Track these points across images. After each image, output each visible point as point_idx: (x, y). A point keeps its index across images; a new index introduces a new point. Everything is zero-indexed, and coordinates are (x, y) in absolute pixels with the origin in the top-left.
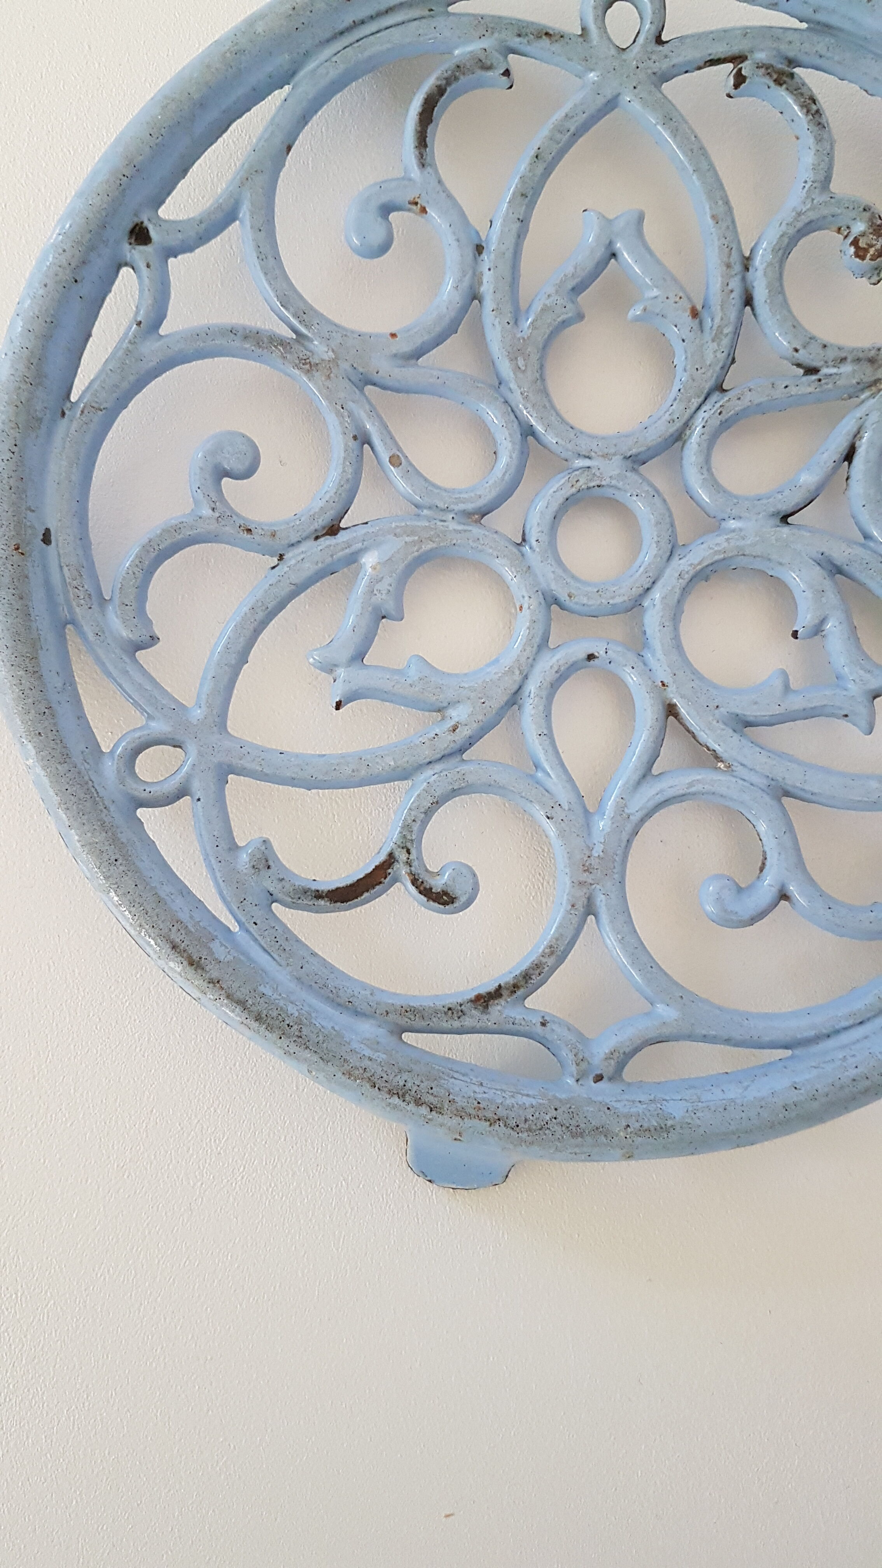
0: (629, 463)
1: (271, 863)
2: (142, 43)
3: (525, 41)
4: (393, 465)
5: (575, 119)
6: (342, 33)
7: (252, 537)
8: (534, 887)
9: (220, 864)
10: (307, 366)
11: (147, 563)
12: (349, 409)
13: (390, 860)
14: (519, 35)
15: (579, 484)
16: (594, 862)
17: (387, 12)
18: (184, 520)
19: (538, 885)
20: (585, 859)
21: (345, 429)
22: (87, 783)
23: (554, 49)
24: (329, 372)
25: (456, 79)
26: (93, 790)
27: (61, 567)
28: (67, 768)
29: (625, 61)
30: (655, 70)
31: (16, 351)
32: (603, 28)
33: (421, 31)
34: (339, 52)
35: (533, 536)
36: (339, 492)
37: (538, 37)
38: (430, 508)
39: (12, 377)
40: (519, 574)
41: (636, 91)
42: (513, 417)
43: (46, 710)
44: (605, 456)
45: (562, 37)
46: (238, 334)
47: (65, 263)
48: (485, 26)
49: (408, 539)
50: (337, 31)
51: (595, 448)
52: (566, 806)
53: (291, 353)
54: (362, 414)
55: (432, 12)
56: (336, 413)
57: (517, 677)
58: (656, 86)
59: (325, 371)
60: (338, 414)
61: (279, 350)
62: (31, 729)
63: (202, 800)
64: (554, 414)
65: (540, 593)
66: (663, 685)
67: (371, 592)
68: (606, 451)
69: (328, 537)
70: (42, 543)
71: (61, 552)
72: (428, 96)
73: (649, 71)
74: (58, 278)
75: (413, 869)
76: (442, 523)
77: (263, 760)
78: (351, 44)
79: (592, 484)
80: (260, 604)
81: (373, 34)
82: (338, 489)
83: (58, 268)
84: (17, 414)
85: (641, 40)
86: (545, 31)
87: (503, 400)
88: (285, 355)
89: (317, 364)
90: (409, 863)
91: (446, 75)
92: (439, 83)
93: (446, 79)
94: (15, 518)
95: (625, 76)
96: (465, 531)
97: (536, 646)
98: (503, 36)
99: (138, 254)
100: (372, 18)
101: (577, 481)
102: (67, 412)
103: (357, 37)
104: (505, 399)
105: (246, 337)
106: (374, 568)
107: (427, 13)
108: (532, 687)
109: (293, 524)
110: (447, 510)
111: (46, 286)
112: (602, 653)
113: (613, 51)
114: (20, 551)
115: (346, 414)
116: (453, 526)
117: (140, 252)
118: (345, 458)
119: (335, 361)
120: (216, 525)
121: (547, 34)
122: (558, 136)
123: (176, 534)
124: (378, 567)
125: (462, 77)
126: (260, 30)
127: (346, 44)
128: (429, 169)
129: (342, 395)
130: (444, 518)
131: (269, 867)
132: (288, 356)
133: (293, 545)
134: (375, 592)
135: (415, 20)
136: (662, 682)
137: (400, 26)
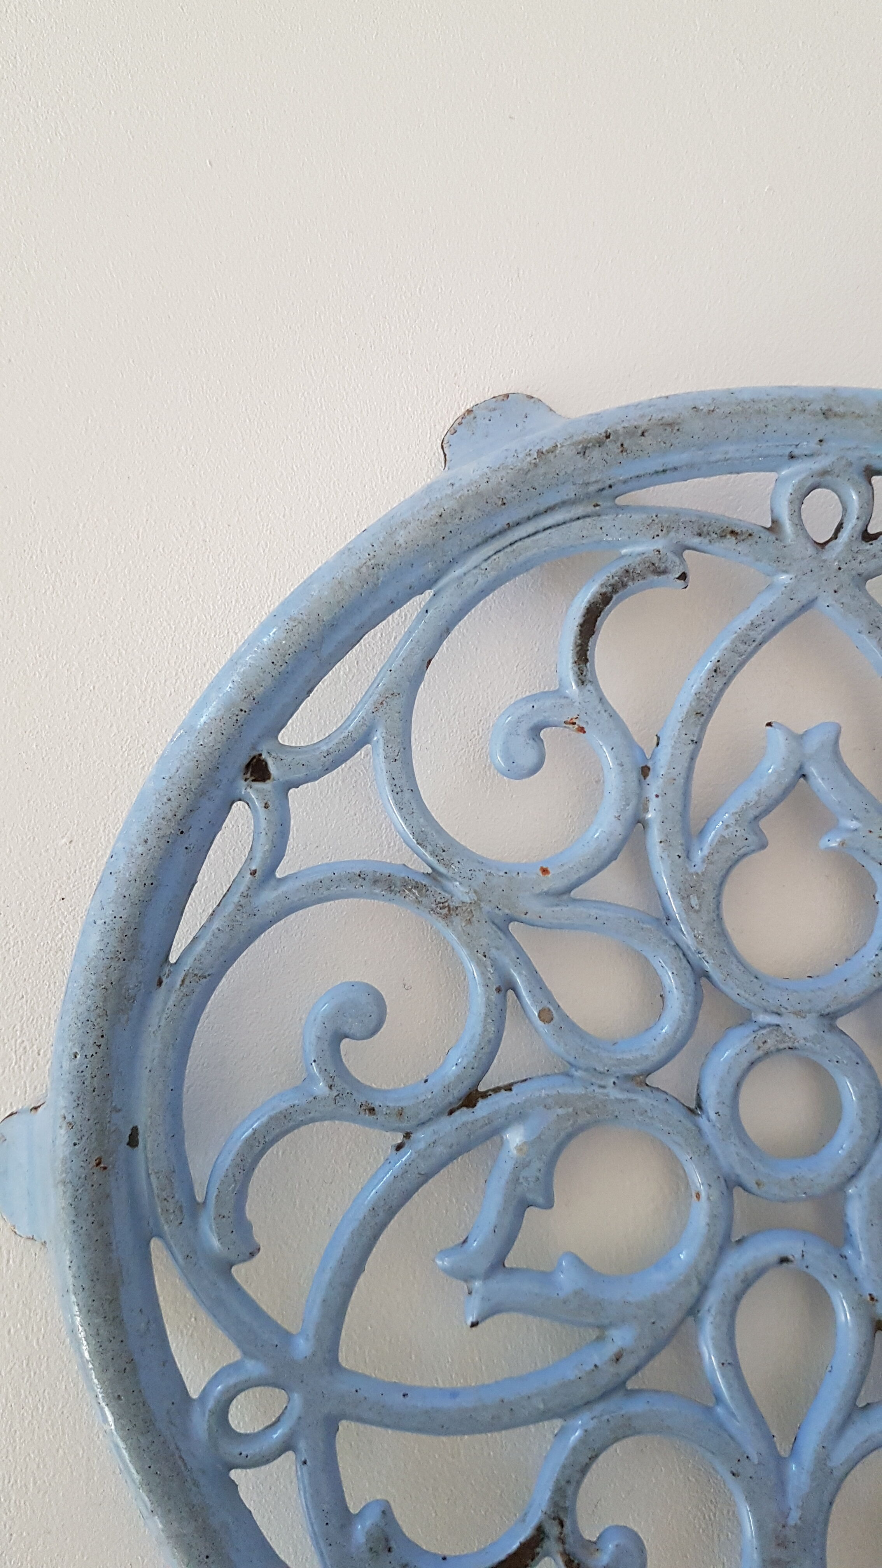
0: (826, 1021)
1: (393, 1544)
2: (255, 500)
3: (706, 541)
4: (543, 1021)
5: (763, 627)
6: (493, 537)
7: (375, 1117)
8: (704, 1518)
9: (330, 1548)
10: (446, 911)
11: (250, 1161)
12: (491, 956)
13: (539, 1536)
14: (700, 535)
15: (767, 1046)
16: (790, 1533)
17: (546, 512)
18: (296, 1102)
19: (709, 1516)
20: (780, 1528)
21: (488, 981)
22: (173, 1455)
23: (739, 549)
24: (471, 915)
25: (624, 585)
26: (180, 1462)
27: (149, 1175)
28: (150, 1439)
29: (825, 561)
30: (861, 571)
31: (107, 920)
32: (799, 524)
33: (585, 533)
34: (489, 557)
35: (711, 1105)
36: (480, 1056)
37: (721, 537)
38: (586, 1070)
39: (102, 954)
40: (696, 1156)
41: (837, 595)
42: (684, 961)
43: (127, 1366)
44: (798, 1014)
45: (750, 535)
46: (367, 878)
47: (170, 815)
48: (660, 525)
49: (560, 1111)
50: (488, 535)
51: (785, 1004)
52: (755, 1459)
53: (426, 896)
54: (506, 960)
55: (598, 508)
56: (477, 962)
57: (695, 1288)
58: (858, 586)
59: (466, 914)
60: (479, 963)
61: (414, 894)
62: (110, 1391)
63: (308, 1463)
64: (735, 960)
65: (722, 1179)
66: (872, 1299)
67: (515, 1180)
68: (799, 1007)
69: (465, 1109)
70: (128, 1147)
71: (150, 1156)
72: (590, 605)
73: (854, 573)
74: (161, 833)
75: (567, 1546)
76: (601, 1090)
77: (383, 1407)
78: (504, 548)
79: (782, 1046)
80: (382, 1203)
81: (529, 536)
82: (477, 1053)
83: (161, 821)
84: (105, 1000)
85: (844, 536)
86: (730, 529)
87: (673, 943)
88: (420, 899)
89: (457, 908)
90: (562, 1540)
91: (612, 581)
92: (604, 590)
93: (612, 585)
94: (98, 1126)
95: (824, 579)
96: (630, 1100)
97: (717, 1246)
98: (680, 536)
99: (255, 791)
100: (529, 519)
101: (765, 1042)
102: (165, 980)
103: (511, 540)
104: (675, 942)
105: (376, 882)
106: (519, 1149)
107: (590, 509)
108: (713, 1300)
109: (423, 1098)
110: (607, 1073)
111: (146, 842)
112: (798, 1256)
113: (811, 550)
114: (102, 1165)
115: (489, 963)
116: (615, 1094)
117: (257, 790)
118: (486, 1015)
119: (476, 904)
120: (334, 1106)
121: (733, 532)
122: (742, 647)
123: (286, 1121)
124: (525, 1148)
125: (630, 583)
126: (401, 541)
127: (498, 548)
128: (590, 687)
129: (484, 941)
130: (603, 1083)
131: (390, 1550)
132: (424, 900)
133: (423, 1123)
134: (521, 1180)
135: (578, 518)
136: (870, 1295)
137: (560, 527)
